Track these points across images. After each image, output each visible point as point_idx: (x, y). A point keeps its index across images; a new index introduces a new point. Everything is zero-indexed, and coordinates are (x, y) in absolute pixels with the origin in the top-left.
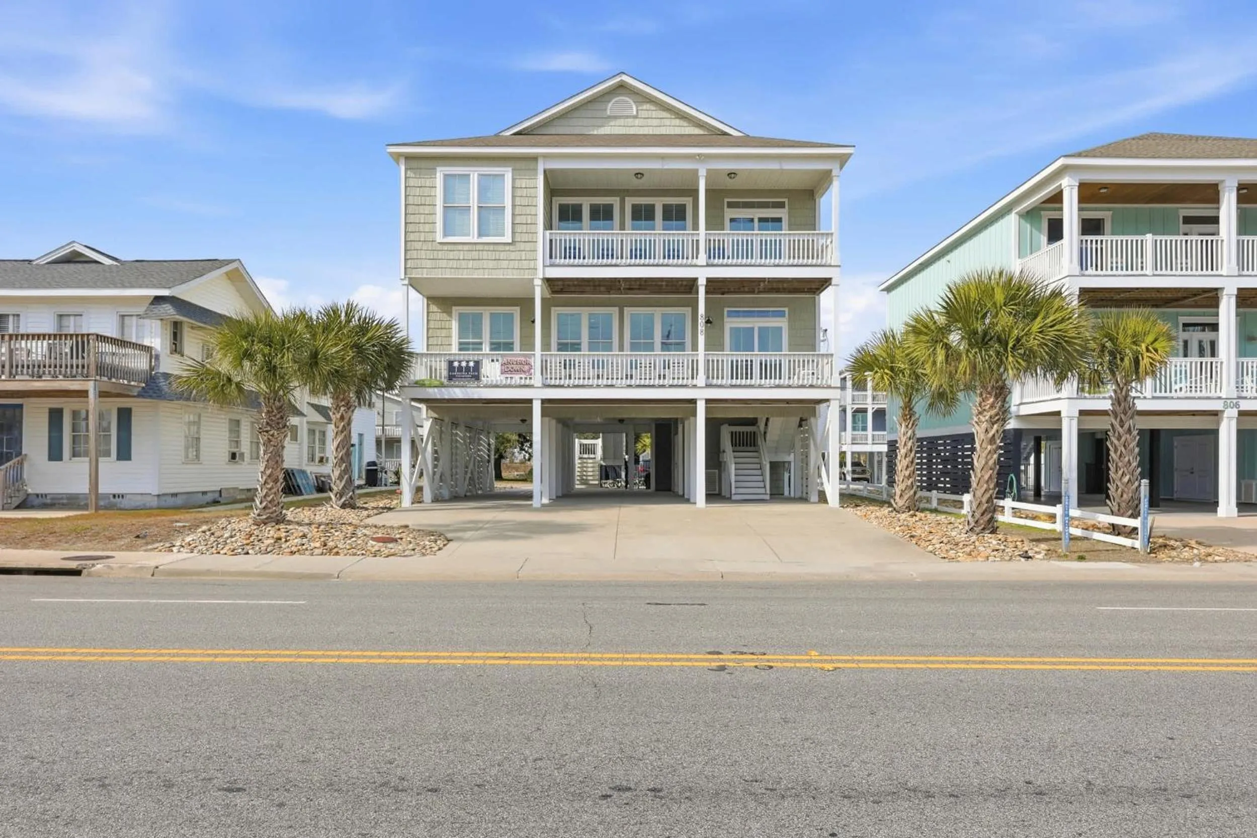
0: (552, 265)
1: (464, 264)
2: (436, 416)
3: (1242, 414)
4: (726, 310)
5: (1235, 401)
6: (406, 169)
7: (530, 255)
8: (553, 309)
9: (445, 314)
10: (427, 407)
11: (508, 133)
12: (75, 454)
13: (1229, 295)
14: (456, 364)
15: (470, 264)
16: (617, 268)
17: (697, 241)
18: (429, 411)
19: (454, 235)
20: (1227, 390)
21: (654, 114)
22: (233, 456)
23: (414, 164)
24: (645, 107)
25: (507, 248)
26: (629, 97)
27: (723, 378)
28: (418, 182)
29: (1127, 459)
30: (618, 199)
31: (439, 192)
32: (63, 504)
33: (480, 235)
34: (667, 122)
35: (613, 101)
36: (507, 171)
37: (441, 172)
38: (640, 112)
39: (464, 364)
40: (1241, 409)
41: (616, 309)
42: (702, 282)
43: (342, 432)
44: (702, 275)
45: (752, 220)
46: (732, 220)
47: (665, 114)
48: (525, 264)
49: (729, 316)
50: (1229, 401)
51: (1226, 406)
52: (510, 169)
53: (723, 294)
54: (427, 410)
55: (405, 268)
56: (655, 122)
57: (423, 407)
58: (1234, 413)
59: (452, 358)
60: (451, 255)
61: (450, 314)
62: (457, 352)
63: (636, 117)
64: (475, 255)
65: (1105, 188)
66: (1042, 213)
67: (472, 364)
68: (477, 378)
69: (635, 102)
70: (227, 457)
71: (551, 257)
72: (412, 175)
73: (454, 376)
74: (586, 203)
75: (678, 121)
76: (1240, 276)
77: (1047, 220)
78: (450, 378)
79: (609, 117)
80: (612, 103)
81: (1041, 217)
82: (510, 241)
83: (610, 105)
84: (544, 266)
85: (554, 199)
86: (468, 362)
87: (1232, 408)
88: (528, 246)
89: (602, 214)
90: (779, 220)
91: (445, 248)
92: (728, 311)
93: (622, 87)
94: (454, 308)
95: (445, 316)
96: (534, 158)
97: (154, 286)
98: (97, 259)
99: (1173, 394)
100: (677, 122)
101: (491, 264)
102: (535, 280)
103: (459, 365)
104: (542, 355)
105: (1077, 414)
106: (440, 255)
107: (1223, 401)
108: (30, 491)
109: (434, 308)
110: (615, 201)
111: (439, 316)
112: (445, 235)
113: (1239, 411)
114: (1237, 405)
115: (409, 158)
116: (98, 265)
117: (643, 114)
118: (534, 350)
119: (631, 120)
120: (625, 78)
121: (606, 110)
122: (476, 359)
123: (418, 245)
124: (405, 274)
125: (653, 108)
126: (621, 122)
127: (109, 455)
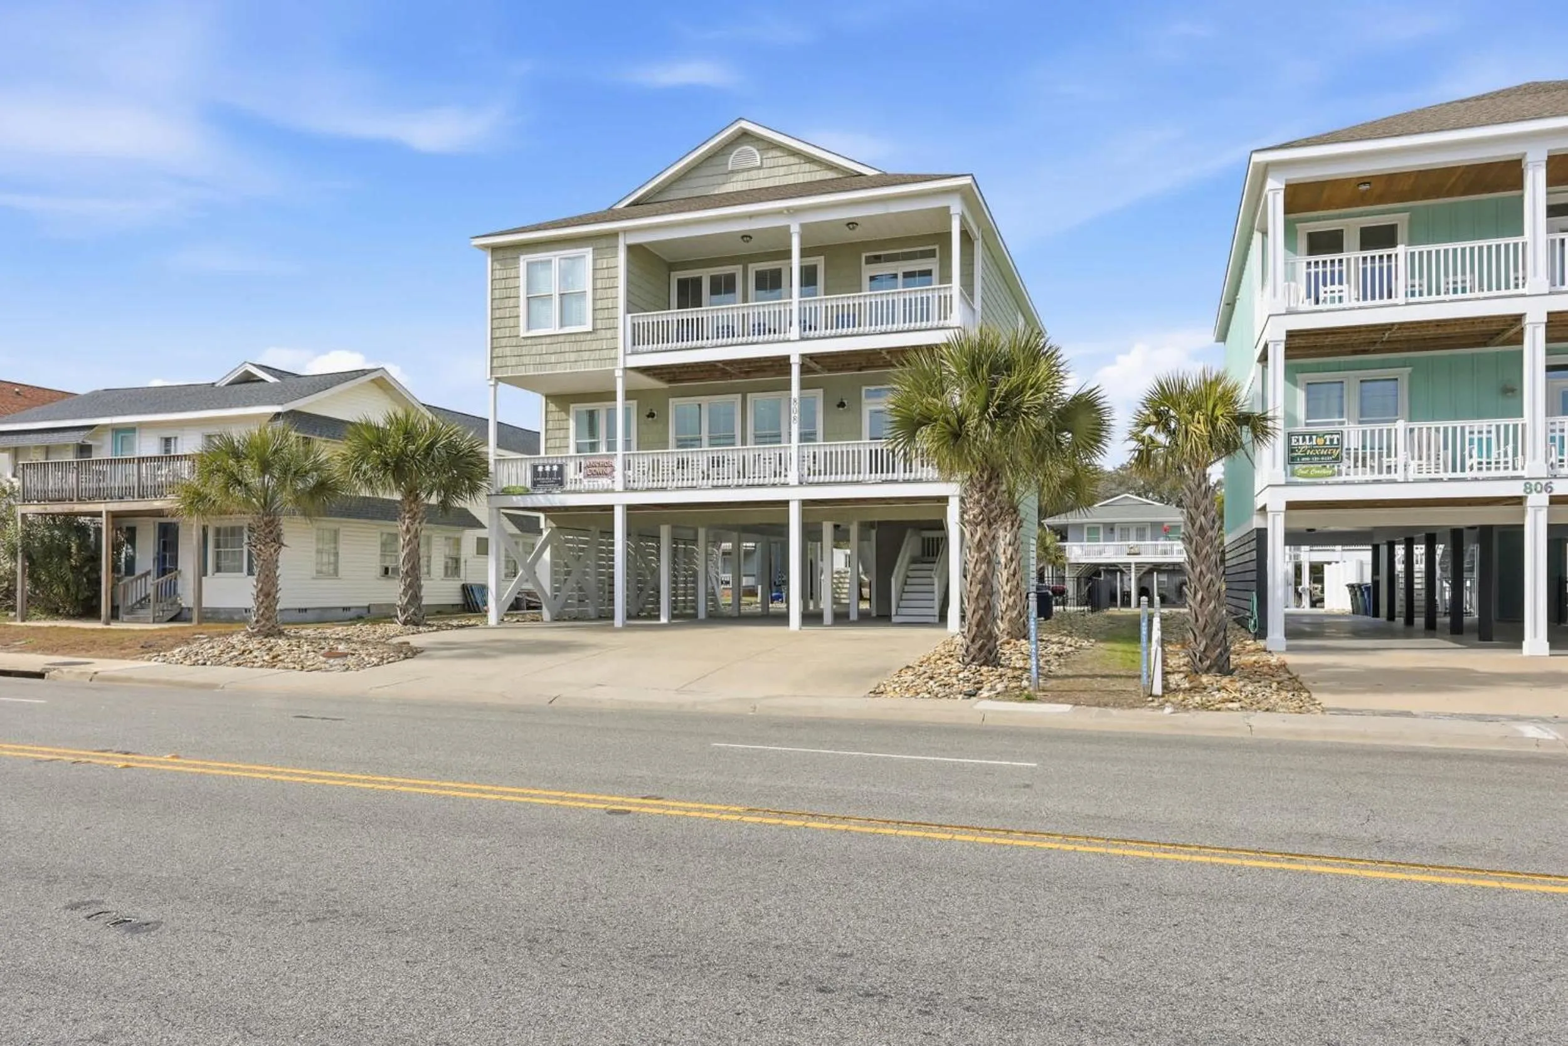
0: (633, 353)
1: (546, 358)
2: (554, 525)
3: (1555, 500)
4: (864, 389)
5: (1544, 482)
6: (492, 262)
7: (611, 343)
8: (671, 400)
9: (563, 413)
10: (546, 516)
11: (621, 206)
12: (218, 569)
13: (1535, 325)
14: (540, 469)
15: (553, 359)
16: (702, 351)
17: (791, 311)
18: (548, 521)
19: (539, 328)
20: (1534, 465)
21: (781, 161)
22: (386, 570)
23: (500, 254)
24: (770, 155)
25: (589, 337)
26: (754, 146)
27: (859, 472)
28: (504, 274)
29: (1199, 569)
30: (740, 267)
31: (522, 281)
32: (209, 618)
33: (562, 326)
34: (795, 169)
35: (735, 153)
36: (588, 252)
37: (524, 259)
38: (765, 161)
39: (548, 468)
40: (1554, 493)
41: (739, 396)
42: (795, 360)
43: (408, 545)
44: (795, 351)
45: (895, 276)
46: (872, 278)
47: (793, 160)
48: (605, 354)
49: (867, 397)
50: (1533, 482)
51: (1528, 488)
52: (590, 249)
53: (860, 370)
54: (546, 520)
55: (491, 368)
56: (782, 171)
57: (542, 516)
58: (1544, 499)
59: (537, 462)
60: (534, 350)
61: (567, 412)
62: (575, 454)
63: (760, 168)
64: (556, 347)
65: (1364, 184)
66: (1298, 225)
67: (555, 468)
68: (561, 483)
69: (758, 150)
70: (379, 571)
71: (634, 344)
72: (498, 267)
73: (539, 482)
74: (706, 275)
75: (808, 165)
76: (1551, 293)
77: (1305, 237)
78: (535, 484)
79: (732, 172)
80: (732, 156)
81: (1296, 231)
82: (591, 330)
83: (731, 158)
84: (625, 354)
85: (672, 274)
86: (551, 466)
87: (1540, 492)
88: (609, 334)
89: (724, 286)
90: (928, 273)
91: (529, 342)
92: (867, 391)
93: (744, 136)
94: (572, 406)
95: (563, 415)
96: (614, 235)
97: (273, 403)
98: (263, 377)
99: (1468, 474)
100: (807, 167)
101: (573, 357)
102: (616, 371)
103: (544, 470)
104: (624, 455)
105: (1283, 508)
106: (525, 351)
107: (1524, 481)
108: (183, 605)
109: (552, 407)
110: (737, 269)
111: (556, 416)
112: (529, 328)
113: (1550, 496)
114: (1548, 488)
115: (495, 249)
116: (261, 383)
117: (767, 163)
118: (616, 450)
119: (755, 172)
120: (745, 125)
121: (727, 164)
122: (559, 462)
123: (504, 342)
124: (491, 374)
125: (779, 154)
126: (741, 177)
127: (241, 571)
